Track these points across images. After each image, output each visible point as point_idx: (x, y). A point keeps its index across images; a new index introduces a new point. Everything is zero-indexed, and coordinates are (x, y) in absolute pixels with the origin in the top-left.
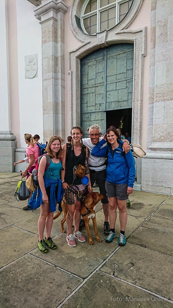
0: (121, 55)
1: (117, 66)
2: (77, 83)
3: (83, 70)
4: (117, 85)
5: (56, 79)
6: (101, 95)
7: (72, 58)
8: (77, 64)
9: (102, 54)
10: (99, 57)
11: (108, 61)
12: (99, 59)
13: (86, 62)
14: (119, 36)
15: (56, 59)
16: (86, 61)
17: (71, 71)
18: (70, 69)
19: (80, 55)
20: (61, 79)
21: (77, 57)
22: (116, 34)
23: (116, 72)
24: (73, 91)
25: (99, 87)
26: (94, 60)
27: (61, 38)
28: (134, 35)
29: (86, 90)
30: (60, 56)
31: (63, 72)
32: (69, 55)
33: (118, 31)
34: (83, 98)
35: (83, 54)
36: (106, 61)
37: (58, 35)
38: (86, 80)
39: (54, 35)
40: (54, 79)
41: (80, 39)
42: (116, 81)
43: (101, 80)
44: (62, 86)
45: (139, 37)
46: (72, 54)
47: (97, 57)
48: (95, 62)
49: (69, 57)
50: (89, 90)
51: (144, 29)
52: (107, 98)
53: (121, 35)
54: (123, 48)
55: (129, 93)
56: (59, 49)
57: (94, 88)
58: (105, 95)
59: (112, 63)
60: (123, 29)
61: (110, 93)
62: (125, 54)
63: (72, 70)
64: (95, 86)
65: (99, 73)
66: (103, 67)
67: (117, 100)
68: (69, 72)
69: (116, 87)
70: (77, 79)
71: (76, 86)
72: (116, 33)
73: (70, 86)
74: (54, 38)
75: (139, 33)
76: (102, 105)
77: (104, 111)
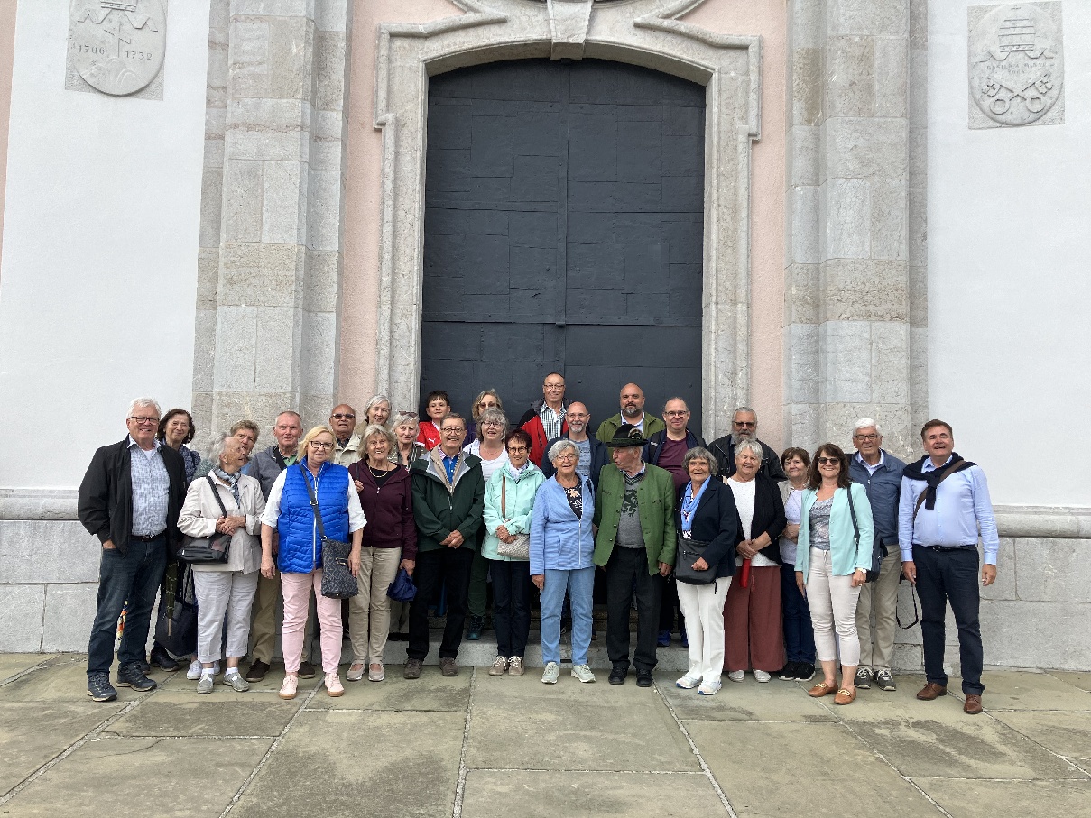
4: (619, 224)
5: (316, 135)
7: (398, 62)
14: (648, 39)
17: (396, 119)
18: (388, 108)
19: (442, 60)
20: (342, 141)
21: (427, 64)
22: (637, 26)
28: (710, 52)
32: (385, 43)
33: (646, 16)
34: (438, 252)
36: (564, 116)
40: (307, 135)
42: (616, 209)
45: (731, 67)
46: (399, 43)
49: (385, 53)
50: (474, 220)
51: (756, 43)
52: (572, 272)
53: (657, 38)
55: (675, 268)
57: (502, 218)
60: (668, 17)
63: (399, 113)
64: (507, 207)
65: (532, 159)
67: (618, 285)
68: (381, 119)
69: (615, 232)
72: (638, 20)
73: (390, 186)
75: (732, 53)
76: (544, 296)
77: (556, 325)
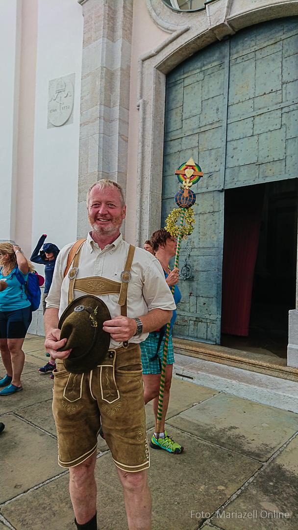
0: (266, 49)
1: (257, 76)
2: (155, 128)
3: (172, 97)
4: (255, 123)
5: (107, 120)
6: (213, 152)
7: (146, 72)
8: (158, 83)
9: (217, 55)
10: (210, 63)
11: (233, 68)
12: (209, 66)
13: (179, 78)
15: (109, 76)
16: (180, 75)
17: (144, 101)
18: (141, 97)
19: (164, 63)
20: (120, 119)
21: (158, 68)
23: (252, 91)
24: (146, 147)
25: (207, 134)
26: (198, 71)
27: (123, 29)
29: (176, 143)
30: (119, 69)
31: (125, 105)
32: (140, 65)
34: (168, 163)
35: (173, 58)
36: (227, 69)
37: (118, 24)
38: (179, 119)
39: (108, 24)
40: (102, 121)
41: (166, 25)
42: (254, 114)
43: (215, 115)
44: (120, 135)
46: (146, 62)
47: (205, 63)
48: (201, 75)
49: (139, 70)
50: (183, 142)
52: (229, 159)
54: (273, 31)
55: (289, 141)
56: (119, 54)
57: (196, 138)
58: (223, 150)
59: (242, 72)
61: (235, 146)
62: (277, 46)
63: (145, 98)
64: (198, 131)
65: (210, 100)
66: (220, 83)
67: (254, 160)
68: (138, 104)
69: (253, 129)
70: (155, 117)
71: (154, 134)
73: (140, 135)
74: (108, 29)
76: (214, 175)
77: (219, 191)
